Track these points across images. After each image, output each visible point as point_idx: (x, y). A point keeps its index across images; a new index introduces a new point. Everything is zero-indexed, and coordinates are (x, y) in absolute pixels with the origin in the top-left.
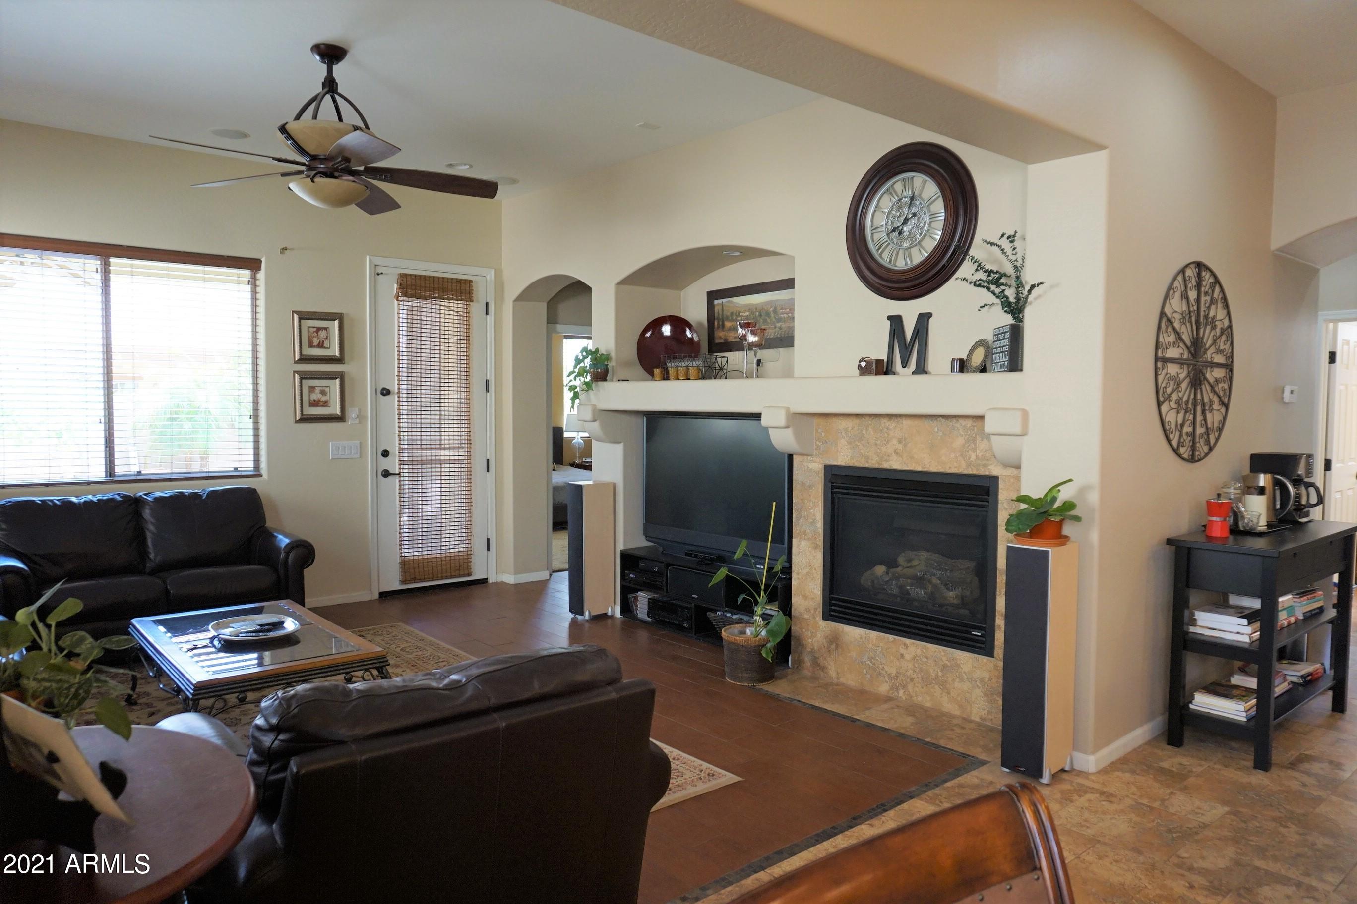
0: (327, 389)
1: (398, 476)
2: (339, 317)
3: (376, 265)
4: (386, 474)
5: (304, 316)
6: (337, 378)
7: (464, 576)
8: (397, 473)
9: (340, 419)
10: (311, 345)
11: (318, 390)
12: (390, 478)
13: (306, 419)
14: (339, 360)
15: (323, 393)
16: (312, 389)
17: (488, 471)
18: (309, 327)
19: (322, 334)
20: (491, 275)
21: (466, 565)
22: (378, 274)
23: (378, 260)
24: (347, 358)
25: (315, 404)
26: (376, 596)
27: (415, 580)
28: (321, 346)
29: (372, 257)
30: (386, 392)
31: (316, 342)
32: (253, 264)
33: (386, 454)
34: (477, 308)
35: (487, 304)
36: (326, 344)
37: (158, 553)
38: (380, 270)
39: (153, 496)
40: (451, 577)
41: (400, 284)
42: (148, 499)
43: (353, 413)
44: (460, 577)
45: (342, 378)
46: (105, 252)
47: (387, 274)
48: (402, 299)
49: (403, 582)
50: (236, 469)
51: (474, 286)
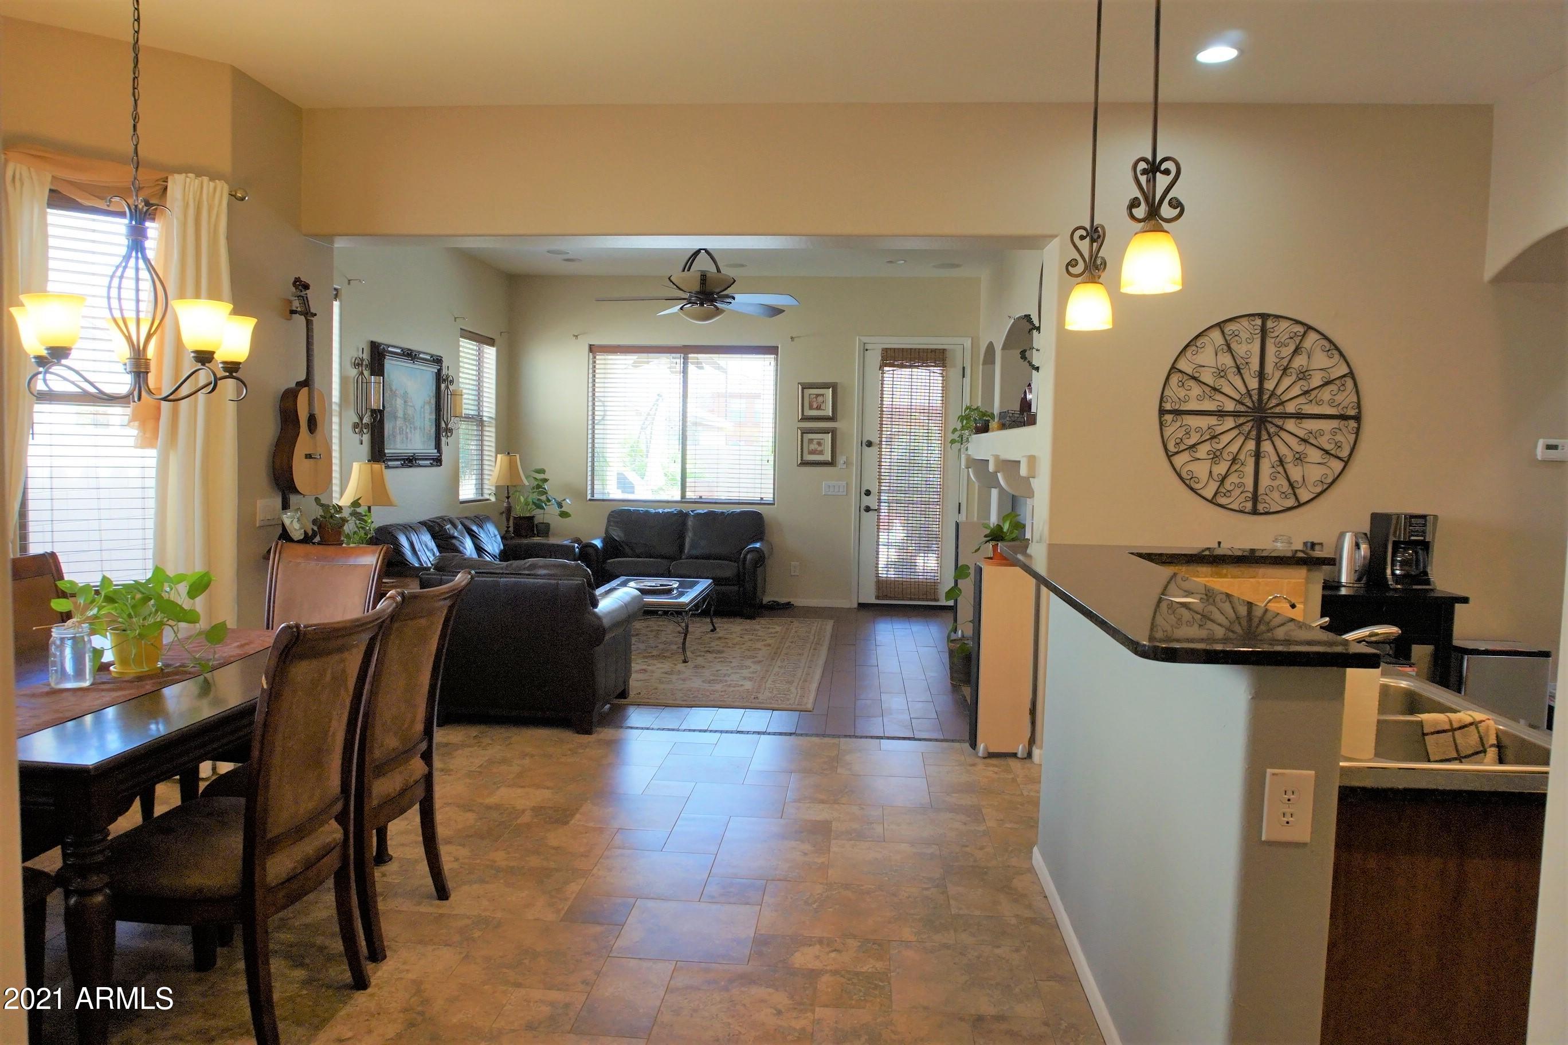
0: (822, 441)
1: (876, 512)
2: (834, 387)
3: (865, 344)
4: (868, 509)
5: (805, 387)
6: (829, 433)
7: (931, 600)
8: (877, 507)
9: (832, 463)
10: (811, 408)
11: (815, 442)
12: (871, 513)
13: (804, 463)
14: (832, 419)
15: (819, 444)
16: (811, 441)
17: (959, 513)
18: (810, 395)
19: (820, 399)
20: (968, 343)
21: (933, 591)
22: (867, 350)
23: (865, 339)
24: (839, 417)
25: (812, 452)
26: (856, 606)
27: (886, 597)
28: (819, 408)
29: (862, 338)
30: (870, 444)
31: (815, 406)
32: (772, 350)
33: (868, 493)
34: (954, 373)
35: (964, 368)
36: (823, 407)
37: (690, 550)
38: (868, 347)
39: (695, 512)
40: (919, 600)
41: (882, 357)
42: (692, 514)
43: (841, 460)
44: (927, 600)
45: (833, 432)
46: (685, 351)
47: (873, 349)
48: (886, 369)
49: (877, 598)
50: (762, 499)
51: (948, 354)
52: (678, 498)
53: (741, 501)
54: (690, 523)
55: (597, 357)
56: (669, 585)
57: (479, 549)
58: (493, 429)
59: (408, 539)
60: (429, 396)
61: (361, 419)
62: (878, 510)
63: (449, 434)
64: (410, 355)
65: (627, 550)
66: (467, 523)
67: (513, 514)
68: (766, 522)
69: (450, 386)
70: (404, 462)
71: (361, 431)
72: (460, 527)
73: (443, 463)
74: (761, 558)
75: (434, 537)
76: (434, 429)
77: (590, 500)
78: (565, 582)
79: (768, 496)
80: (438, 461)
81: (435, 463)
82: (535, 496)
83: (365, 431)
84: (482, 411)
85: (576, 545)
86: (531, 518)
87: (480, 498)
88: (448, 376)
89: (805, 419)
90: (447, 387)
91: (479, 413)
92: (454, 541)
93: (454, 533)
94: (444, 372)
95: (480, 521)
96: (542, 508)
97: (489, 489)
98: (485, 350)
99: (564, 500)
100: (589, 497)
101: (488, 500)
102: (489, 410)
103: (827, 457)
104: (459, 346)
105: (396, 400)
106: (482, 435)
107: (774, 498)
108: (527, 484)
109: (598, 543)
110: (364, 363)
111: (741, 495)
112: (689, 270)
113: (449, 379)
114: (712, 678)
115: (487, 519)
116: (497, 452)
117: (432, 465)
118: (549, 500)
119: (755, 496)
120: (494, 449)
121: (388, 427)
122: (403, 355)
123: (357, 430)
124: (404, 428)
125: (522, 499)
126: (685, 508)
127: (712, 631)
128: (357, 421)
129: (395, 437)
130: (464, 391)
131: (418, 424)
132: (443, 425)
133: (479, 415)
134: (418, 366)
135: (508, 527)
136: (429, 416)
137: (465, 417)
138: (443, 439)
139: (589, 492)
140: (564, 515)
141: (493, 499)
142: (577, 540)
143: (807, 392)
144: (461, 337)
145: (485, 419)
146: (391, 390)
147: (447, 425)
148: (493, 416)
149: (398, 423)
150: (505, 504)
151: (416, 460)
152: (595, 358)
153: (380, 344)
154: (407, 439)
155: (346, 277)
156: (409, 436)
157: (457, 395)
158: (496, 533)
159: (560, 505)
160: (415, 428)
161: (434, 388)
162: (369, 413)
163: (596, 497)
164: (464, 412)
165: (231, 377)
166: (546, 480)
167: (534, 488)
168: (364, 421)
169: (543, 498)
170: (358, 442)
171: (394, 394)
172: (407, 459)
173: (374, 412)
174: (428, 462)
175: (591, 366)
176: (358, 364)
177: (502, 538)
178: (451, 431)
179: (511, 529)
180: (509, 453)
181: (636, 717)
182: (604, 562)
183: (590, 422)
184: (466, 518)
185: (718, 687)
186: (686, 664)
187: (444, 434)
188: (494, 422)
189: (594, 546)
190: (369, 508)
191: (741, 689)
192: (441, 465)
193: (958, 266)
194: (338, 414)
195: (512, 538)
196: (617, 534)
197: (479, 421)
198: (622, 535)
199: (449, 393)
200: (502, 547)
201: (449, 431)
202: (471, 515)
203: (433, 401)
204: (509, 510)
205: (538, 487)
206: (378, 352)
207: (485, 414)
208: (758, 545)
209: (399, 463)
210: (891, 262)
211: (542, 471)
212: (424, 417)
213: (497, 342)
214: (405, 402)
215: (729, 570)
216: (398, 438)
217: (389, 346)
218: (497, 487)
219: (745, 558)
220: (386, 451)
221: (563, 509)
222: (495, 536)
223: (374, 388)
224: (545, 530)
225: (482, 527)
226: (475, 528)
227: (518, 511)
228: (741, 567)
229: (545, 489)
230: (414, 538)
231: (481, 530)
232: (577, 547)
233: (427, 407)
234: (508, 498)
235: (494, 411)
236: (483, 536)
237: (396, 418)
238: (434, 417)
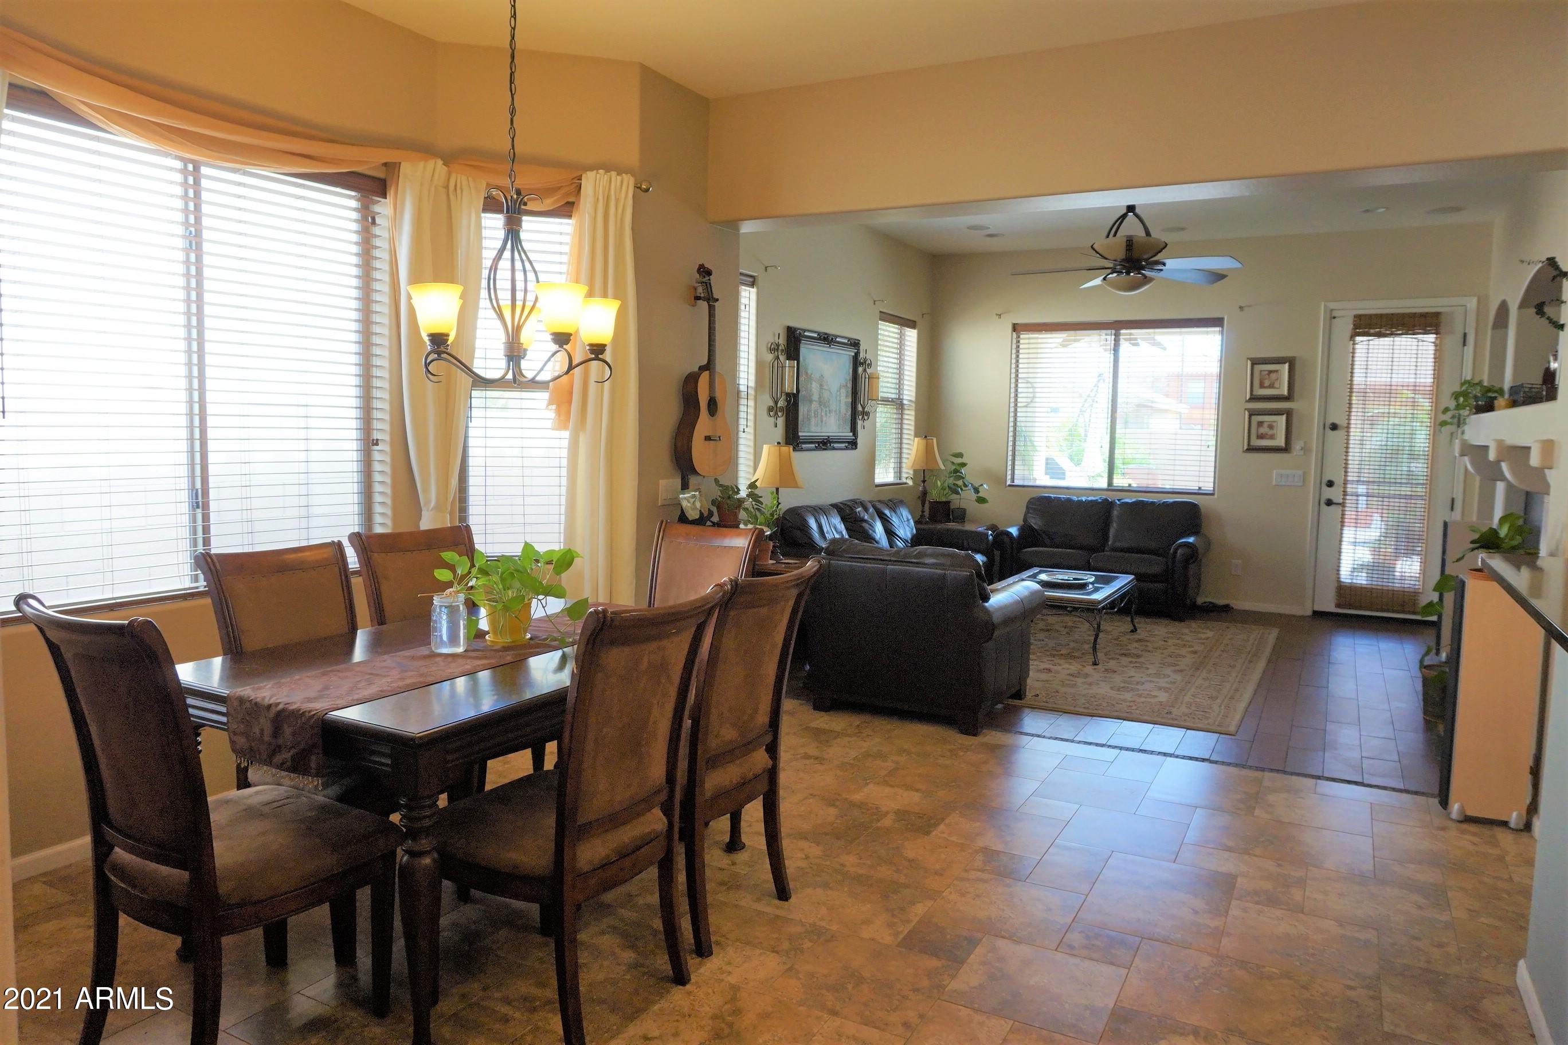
0: (1274, 424)
1: (1340, 506)
2: (1291, 362)
3: (1332, 310)
4: (1329, 503)
5: (1255, 362)
6: (1283, 414)
7: (1409, 613)
8: (1341, 501)
9: (1286, 449)
10: (1262, 386)
11: (1266, 425)
12: (1332, 507)
13: (1251, 449)
14: (1288, 398)
15: (1271, 427)
16: (1260, 424)
17: (1451, 509)
18: (1261, 371)
19: (1273, 376)
20: (1472, 303)
21: (1409, 602)
22: (1334, 318)
23: (1332, 305)
24: (1296, 394)
25: (1260, 437)
26: (1309, 613)
27: (1350, 606)
28: (1271, 386)
29: (1328, 304)
30: (1334, 427)
31: (1267, 383)
32: (1216, 322)
33: (1330, 484)
34: (1452, 340)
35: (1465, 334)
36: (1277, 385)
37: (1114, 542)
38: (1335, 314)
39: (1123, 501)
40: (1393, 611)
41: (1354, 325)
42: (1118, 502)
43: (1297, 446)
44: (1403, 612)
45: (1289, 414)
46: (1116, 326)
47: (1343, 317)
48: (1358, 339)
49: (1338, 606)
50: (1200, 488)
51: (1443, 319)
52: (1104, 484)
53: (1175, 490)
54: (1115, 513)
55: (1021, 336)
56: (1083, 580)
57: (890, 533)
58: (913, 413)
59: (816, 521)
60: (846, 380)
61: (776, 403)
62: (1343, 505)
63: (866, 418)
64: (826, 339)
65: (1047, 541)
66: (879, 506)
67: (928, 499)
68: (1203, 513)
69: (867, 370)
70: (819, 445)
71: (776, 413)
72: (871, 510)
73: (858, 446)
74: (1193, 555)
75: (844, 519)
76: (849, 413)
77: (1010, 486)
78: (951, 573)
79: (1208, 485)
80: (853, 444)
81: (850, 447)
82: (951, 481)
83: (780, 414)
84: (903, 394)
85: (990, 532)
86: (947, 503)
87: (898, 481)
88: (865, 360)
89: (1254, 398)
90: (865, 370)
91: (899, 396)
92: (864, 524)
93: (864, 516)
94: (862, 355)
95: (894, 505)
96: (957, 493)
97: (907, 473)
98: (907, 333)
99: (982, 485)
100: (1009, 482)
101: (906, 483)
102: (909, 393)
103: (1280, 441)
104: (878, 329)
105: (811, 384)
106: (902, 419)
107: (1214, 488)
108: (943, 467)
109: (1014, 531)
110: (780, 348)
111: (1176, 483)
112: (1115, 235)
113: (867, 362)
114: (1122, 685)
115: (901, 503)
116: (916, 436)
117: (847, 448)
118: (965, 486)
119: (1193, 486)
120: (912, 433)
121: (803, 409)
122: (820, 339)
123: (771, 413)
124: (819, 411)
125: (939, 483)
126: (1111, 497)
127: (1132, 631)
128: (772, 404)
129: (809, 420)
130: (881, 374)
131: (833, 407)
132: (860, 408)
133: (899, 399)
134: (834, 350)
135: (923, 512)
136: (846, 399)
137: (881, 401)
138: (860, 423)
139: (1009, 477)
140: (981, 500)
141: (910, 483)
142: (993, 528)
143: (1258, 368)
144: (881, 319)
145: (905, 402)
146: (807, 374)
147: (863, 408)
148: (913, 399)
149: (813, 406)
150: (921, 489)
151: (831, 442)
152: (1019, 337)
153: (795, 329)
154: (822, 422)
155: (763, 264)
156: (824, 419)
157: (874, 378)
158: (910, 517)
159: (976, 490)
160: (830, 412)
161: (851, 370)
162: (784, 397)
163: (1017, 482)
164: (881, 395)
165: (597, 359)
166: (964, 465)
167: (951, 473)
168: (779, 405)
169: (960, 483)
170: (773, 425)
171: (809, 378)
172: (821, 442)
173: (788, 395)
174: (843, 445)
175: (1014, 346)
176: (774, 349)
177: (916, 522)
178: (868, 414)
179: (927, 514)
180: (926, 437)
181: (1032, 722)
182: (1020, 549)
183: (1012, 405)
184: (879, 501)
185: (1128, 696)
186: (1096, 667)
187: (860, 417)
188: (913, 405)
189: (1009, 534)
190: (777, 489)
191: (1152, 700)
192: (856, 448)
193: (1458, 209)
194: (753, 397)
195: (926, 523)
196: (1036, 523)
197: (898, 404)
198: (1040, 523)
199: (867, 376)
200: (915, 531)
201: (866, 414)
202: (885, 498)
203: (850, 385)
204: (925, 493)
205: (956, 471)
206: (794, 337)
207: (905, 397)
208: (1191, 540)
209: (814, 446)
210: (1367, 211)
211: (960, 455)
212: (840, 401)
213: (918, 325)
214: (821, 385)
215: (1155, 566)
216: (813, 421)
217: (805, 331)
218: (915, 471)
219: (1175, 552)
220: (800, 434)
221: (980, 495)
222: (908, 520)
223: (789, 372)
224: (961, 516)
225: (895, 512)
226: (887, 512)
227: (934, 495)
228: (1170, 564)
229: (962, 473)
230: (823, 521)
231: (893, 514)
232: (991, 535)
233: (843, 391)
234: (924, 481)
235: (914, 394)
236: (895, 520)
237: (811, 401)
238: (850, 400)
